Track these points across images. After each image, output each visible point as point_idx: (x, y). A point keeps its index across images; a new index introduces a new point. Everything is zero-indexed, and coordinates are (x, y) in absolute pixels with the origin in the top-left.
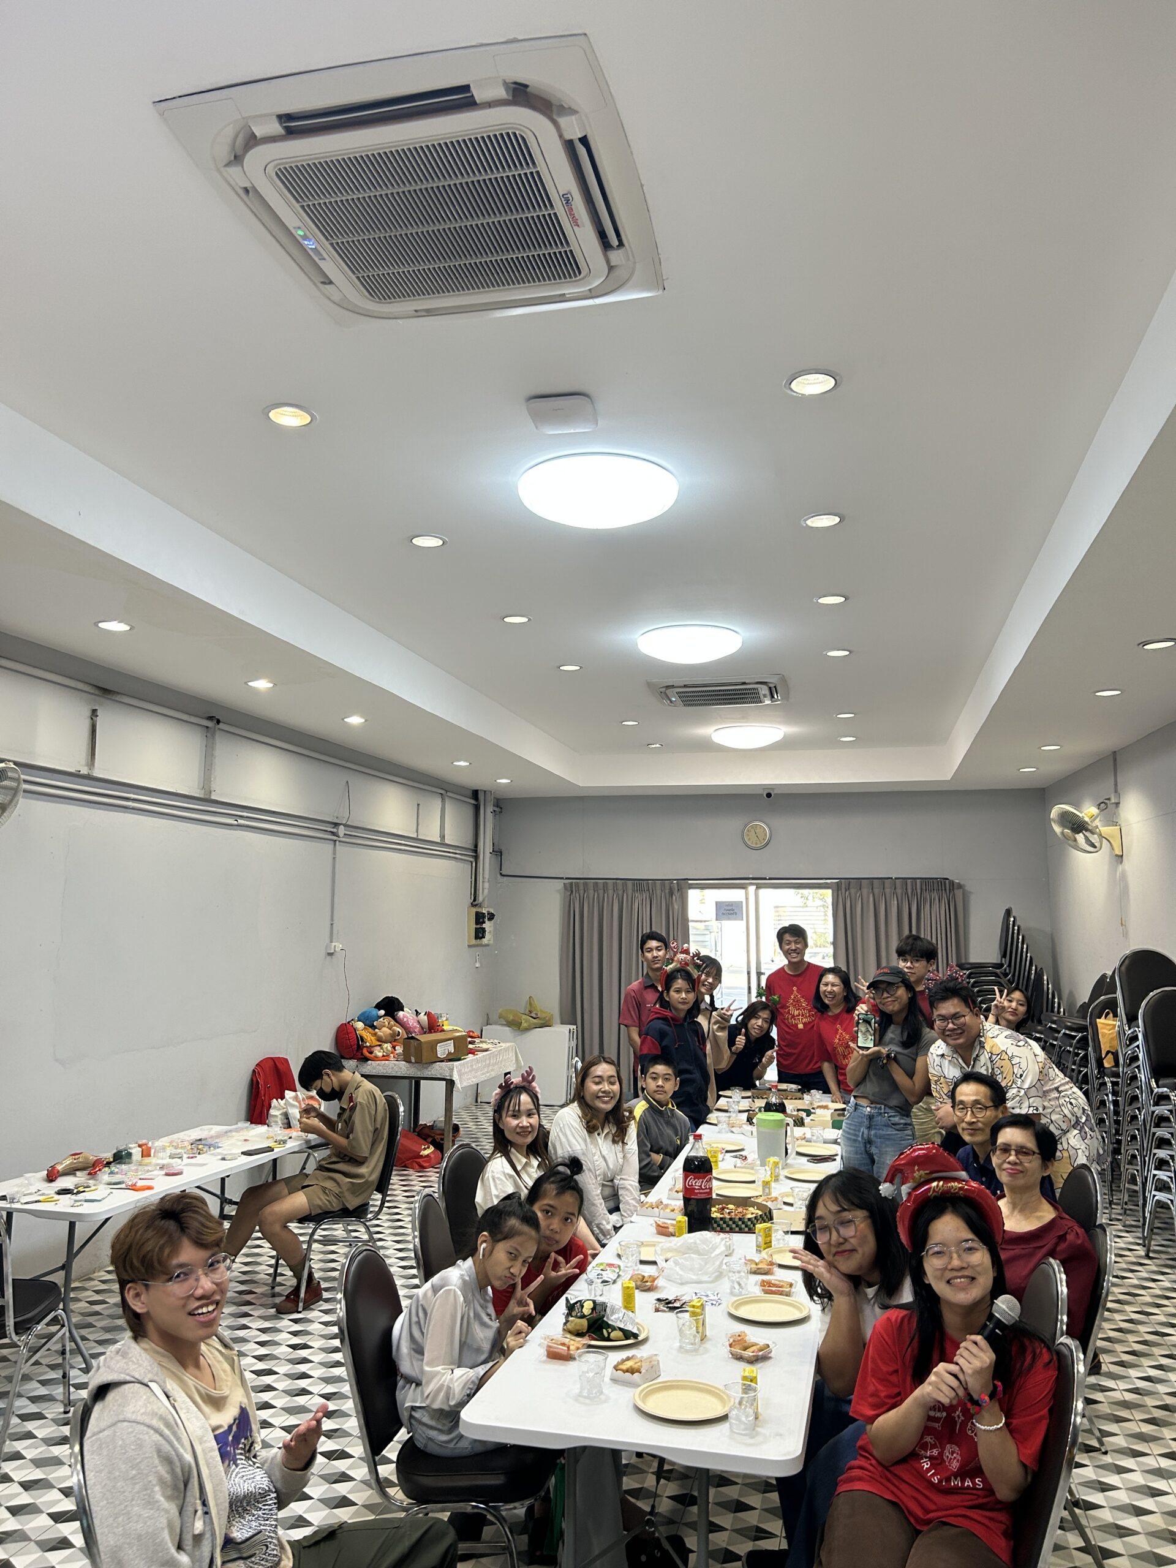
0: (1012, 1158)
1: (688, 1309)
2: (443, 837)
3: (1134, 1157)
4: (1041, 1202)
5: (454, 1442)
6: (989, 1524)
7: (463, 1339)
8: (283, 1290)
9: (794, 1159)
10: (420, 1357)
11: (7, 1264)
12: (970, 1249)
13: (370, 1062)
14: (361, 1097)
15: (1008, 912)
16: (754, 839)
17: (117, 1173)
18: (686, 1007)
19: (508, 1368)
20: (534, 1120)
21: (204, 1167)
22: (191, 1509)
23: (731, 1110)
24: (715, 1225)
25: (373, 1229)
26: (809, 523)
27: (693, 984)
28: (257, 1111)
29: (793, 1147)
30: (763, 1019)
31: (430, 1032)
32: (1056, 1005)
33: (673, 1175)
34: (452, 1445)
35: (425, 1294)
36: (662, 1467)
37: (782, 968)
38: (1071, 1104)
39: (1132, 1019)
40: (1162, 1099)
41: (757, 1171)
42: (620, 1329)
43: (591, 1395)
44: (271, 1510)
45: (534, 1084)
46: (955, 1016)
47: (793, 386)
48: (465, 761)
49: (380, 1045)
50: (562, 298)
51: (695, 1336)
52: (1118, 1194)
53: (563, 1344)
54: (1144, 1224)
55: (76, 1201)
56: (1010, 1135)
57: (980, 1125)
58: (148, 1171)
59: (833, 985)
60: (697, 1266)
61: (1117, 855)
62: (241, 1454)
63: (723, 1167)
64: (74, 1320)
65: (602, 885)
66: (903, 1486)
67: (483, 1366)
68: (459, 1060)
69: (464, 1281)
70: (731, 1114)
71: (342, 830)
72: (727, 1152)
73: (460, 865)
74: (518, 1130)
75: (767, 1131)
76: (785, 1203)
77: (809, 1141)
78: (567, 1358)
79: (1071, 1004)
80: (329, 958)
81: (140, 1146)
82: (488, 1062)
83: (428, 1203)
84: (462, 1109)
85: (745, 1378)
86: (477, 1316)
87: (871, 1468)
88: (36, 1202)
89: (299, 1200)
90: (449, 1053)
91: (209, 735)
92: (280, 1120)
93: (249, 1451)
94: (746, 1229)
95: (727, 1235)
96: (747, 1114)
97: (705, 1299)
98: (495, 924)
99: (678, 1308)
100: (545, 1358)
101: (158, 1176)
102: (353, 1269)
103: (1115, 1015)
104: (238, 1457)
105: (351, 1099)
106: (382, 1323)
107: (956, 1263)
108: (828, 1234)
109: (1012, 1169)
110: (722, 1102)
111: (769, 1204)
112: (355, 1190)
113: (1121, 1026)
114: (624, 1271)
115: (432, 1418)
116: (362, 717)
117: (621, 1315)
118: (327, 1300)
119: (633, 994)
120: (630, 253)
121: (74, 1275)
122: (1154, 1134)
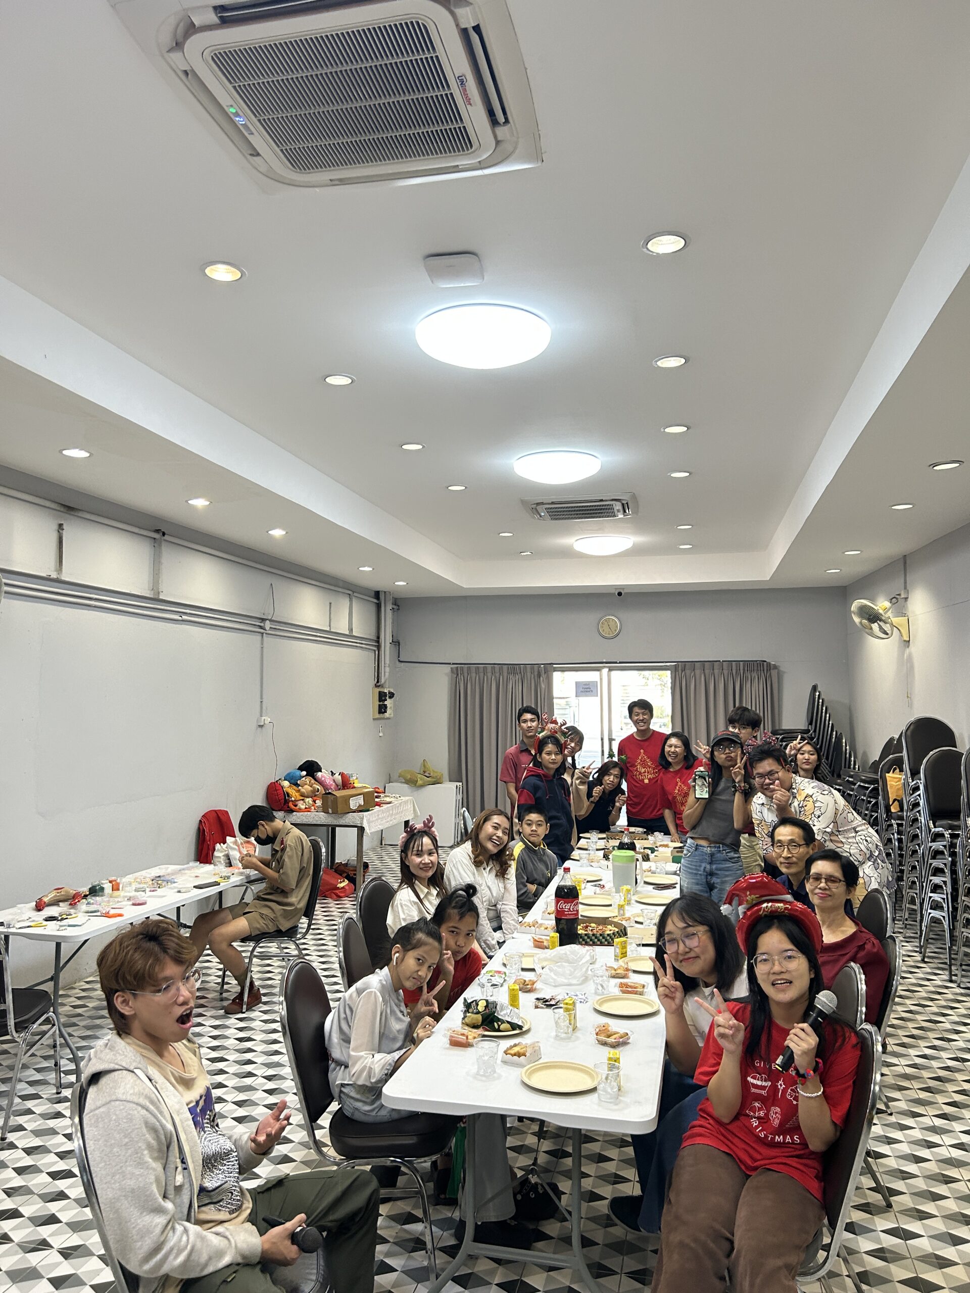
0: (823, 885)
1: (562, 1005)
2: (351, 630)
3: (914, 883)
4: (845, 920)
5: (377, 1110)
6: (804, 1170)
7: (382, 1031)
8: (230, 995)
9: (643, 887)
10: (348, 1045)
11: (7, 977)
12: (790, 957)
13: (295, 813)
14: (290, 841)
15: (815, 688)
16: (607, 629)
17: (93, 904)
18: (555, 766)
19: (418, 1055)
20: (434, 858)
21: (164, 898)
22: (173, 1166)
23: (590, 848)
24: (581, 940)
25: (302, 947)
26: (660, 363)
27: (561, 747)
28: (204, 853)
29: (642, 877)
30: (615, 775)
31: (344, 789)
32: (852, 763)
33: (545, 900)
34: (374, 1113)
35: (351, 996)
36: (542, 1128)
37: (632, 735)
38: (866, 841)
39: (915, 773)
40: (937, 837)
41: (613, 897)
42: (508, 1022)
43: (486, 1073)
44: (233, 1165)
45: (433, 829)
46: (770, 773)
47: (650, 246)
48: (369, 566)
49: (303, 800)
50: (456, 169)
51: (568, 1027)
52: (900, 912)
53: (463, 1035)
54: (921, 936)
55: (61, 926)
56: (821, 867)
57: (794, 859)
58: (118, 902)
59: (676, 747)
60: (568, 972)
61: (905, 641)
62: (207, 1123)
63: (586, 893)
64: (62, 1020)
65: (482, 669)
66: (736, 1141)
67: (397, 1052)
68: (368, 810)
69: (383, 986)
70: (590, 852)
71: (268, 625)
72: (588, 882)
73: (366, 653)
74: (421, 866)
75: (621, 864)
76: (636, 922)
77: (654, 873)
78: (466, 1045)
79: (865, 762)
80: (259, 729)
81: (110, 882)
82: (391, 812)
83: (349, 925)
84: (369, 850)
85: (610, 1059)
86: (392, 1012)
87: (709, 1126)
88: (28, 927)
89: (241, 924)
90: (360, 806)
91: (156, 545)
92: (222, 860)
93: (213, 1121)
94: (606, 943)
95: (591, 948)
96: (603, 851)
97: (574, 997)
98: (394, 702)
99: (554, 1005)
100: (448, 1046)
101: (126, 905)
102: (291, 977)
103: (901, 770)
104: (205, 1125)
105: (282, 842)
106: (315, 1019)
107: (777, 968)
108: (676, 945)
109: (822, 894)
110: (583, 842)
111: (624, 923)
112: (287, 915)
113: (906, 779)
114: (509, 977)
115: (358, 1093)
116: (284, 529)
117: (509, 1011)
118: (265, 1003)
119: (511, 757)
120: (514, 129)
121: (61, 985)
122: (931, 864)
